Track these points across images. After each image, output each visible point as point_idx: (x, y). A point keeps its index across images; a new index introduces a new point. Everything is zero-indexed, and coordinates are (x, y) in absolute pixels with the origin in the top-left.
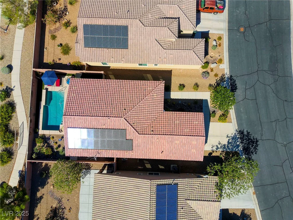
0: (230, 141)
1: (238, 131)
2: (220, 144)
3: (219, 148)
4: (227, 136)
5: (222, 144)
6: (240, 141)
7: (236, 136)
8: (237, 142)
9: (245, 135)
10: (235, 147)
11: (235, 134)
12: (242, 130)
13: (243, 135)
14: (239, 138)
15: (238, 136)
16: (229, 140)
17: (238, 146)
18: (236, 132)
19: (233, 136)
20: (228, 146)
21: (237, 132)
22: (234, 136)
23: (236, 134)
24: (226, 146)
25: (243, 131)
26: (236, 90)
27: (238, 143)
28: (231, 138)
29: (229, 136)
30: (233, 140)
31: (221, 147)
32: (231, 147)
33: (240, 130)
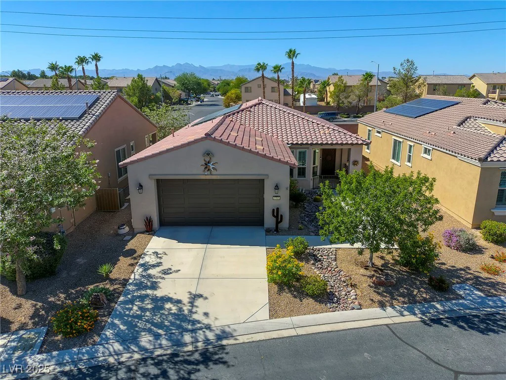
0: (168, 305)
1: (224, 342)
2: (166, 272)
3: (146, 270)
4: (201, 296)
5: (163, 278)
6: (158, 352)
7: (193, 331)
8: (157, 336)
9: (189, 373)
10: (131, 326)
11: (208, 327)
12: (226, 358)
13: (197, 363)
14: (179, 343)
15: (187, 338)
16: (179, 302)
17: (129, 339)
18: (218, 332)
19: (195, 317)
20: (142, 298)
21: (219, 338)
22: (194, 322)
23: (208, 333)
24: (149, 292)
25: (225, 363)
26: (470, 327)
27: (145, 340)
28: (186, 309)
29: (199, 302)
30: (170, 318)
31: (150, 276)
32: (135, 308)
33: (228, 349)
